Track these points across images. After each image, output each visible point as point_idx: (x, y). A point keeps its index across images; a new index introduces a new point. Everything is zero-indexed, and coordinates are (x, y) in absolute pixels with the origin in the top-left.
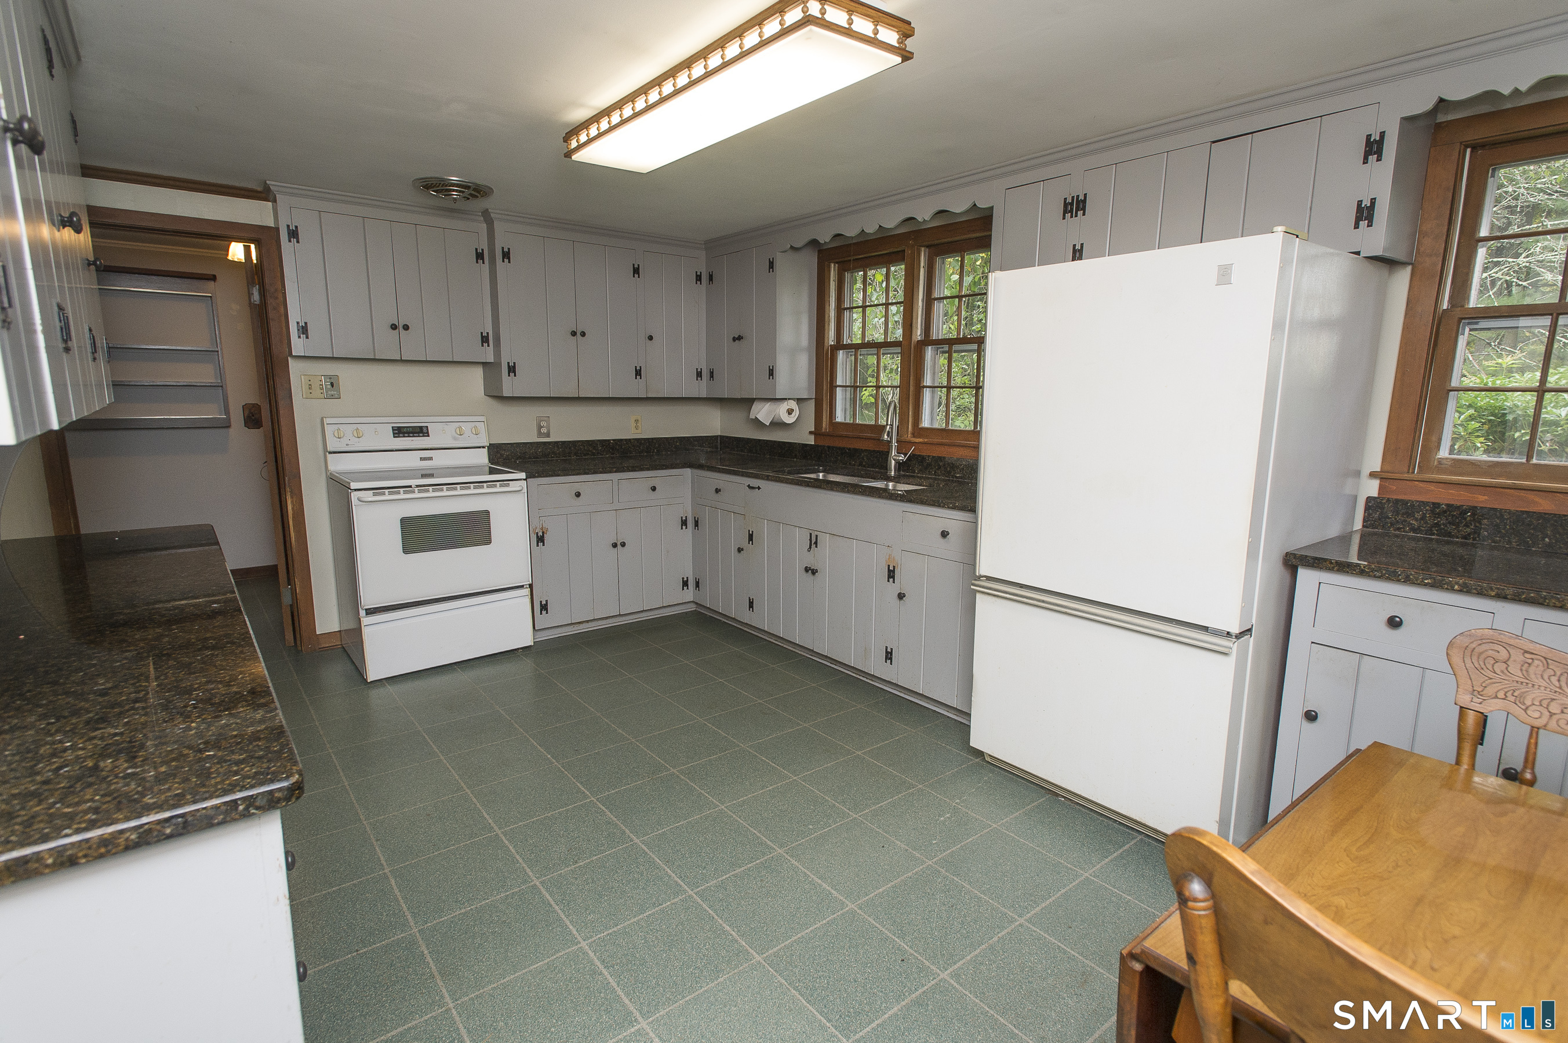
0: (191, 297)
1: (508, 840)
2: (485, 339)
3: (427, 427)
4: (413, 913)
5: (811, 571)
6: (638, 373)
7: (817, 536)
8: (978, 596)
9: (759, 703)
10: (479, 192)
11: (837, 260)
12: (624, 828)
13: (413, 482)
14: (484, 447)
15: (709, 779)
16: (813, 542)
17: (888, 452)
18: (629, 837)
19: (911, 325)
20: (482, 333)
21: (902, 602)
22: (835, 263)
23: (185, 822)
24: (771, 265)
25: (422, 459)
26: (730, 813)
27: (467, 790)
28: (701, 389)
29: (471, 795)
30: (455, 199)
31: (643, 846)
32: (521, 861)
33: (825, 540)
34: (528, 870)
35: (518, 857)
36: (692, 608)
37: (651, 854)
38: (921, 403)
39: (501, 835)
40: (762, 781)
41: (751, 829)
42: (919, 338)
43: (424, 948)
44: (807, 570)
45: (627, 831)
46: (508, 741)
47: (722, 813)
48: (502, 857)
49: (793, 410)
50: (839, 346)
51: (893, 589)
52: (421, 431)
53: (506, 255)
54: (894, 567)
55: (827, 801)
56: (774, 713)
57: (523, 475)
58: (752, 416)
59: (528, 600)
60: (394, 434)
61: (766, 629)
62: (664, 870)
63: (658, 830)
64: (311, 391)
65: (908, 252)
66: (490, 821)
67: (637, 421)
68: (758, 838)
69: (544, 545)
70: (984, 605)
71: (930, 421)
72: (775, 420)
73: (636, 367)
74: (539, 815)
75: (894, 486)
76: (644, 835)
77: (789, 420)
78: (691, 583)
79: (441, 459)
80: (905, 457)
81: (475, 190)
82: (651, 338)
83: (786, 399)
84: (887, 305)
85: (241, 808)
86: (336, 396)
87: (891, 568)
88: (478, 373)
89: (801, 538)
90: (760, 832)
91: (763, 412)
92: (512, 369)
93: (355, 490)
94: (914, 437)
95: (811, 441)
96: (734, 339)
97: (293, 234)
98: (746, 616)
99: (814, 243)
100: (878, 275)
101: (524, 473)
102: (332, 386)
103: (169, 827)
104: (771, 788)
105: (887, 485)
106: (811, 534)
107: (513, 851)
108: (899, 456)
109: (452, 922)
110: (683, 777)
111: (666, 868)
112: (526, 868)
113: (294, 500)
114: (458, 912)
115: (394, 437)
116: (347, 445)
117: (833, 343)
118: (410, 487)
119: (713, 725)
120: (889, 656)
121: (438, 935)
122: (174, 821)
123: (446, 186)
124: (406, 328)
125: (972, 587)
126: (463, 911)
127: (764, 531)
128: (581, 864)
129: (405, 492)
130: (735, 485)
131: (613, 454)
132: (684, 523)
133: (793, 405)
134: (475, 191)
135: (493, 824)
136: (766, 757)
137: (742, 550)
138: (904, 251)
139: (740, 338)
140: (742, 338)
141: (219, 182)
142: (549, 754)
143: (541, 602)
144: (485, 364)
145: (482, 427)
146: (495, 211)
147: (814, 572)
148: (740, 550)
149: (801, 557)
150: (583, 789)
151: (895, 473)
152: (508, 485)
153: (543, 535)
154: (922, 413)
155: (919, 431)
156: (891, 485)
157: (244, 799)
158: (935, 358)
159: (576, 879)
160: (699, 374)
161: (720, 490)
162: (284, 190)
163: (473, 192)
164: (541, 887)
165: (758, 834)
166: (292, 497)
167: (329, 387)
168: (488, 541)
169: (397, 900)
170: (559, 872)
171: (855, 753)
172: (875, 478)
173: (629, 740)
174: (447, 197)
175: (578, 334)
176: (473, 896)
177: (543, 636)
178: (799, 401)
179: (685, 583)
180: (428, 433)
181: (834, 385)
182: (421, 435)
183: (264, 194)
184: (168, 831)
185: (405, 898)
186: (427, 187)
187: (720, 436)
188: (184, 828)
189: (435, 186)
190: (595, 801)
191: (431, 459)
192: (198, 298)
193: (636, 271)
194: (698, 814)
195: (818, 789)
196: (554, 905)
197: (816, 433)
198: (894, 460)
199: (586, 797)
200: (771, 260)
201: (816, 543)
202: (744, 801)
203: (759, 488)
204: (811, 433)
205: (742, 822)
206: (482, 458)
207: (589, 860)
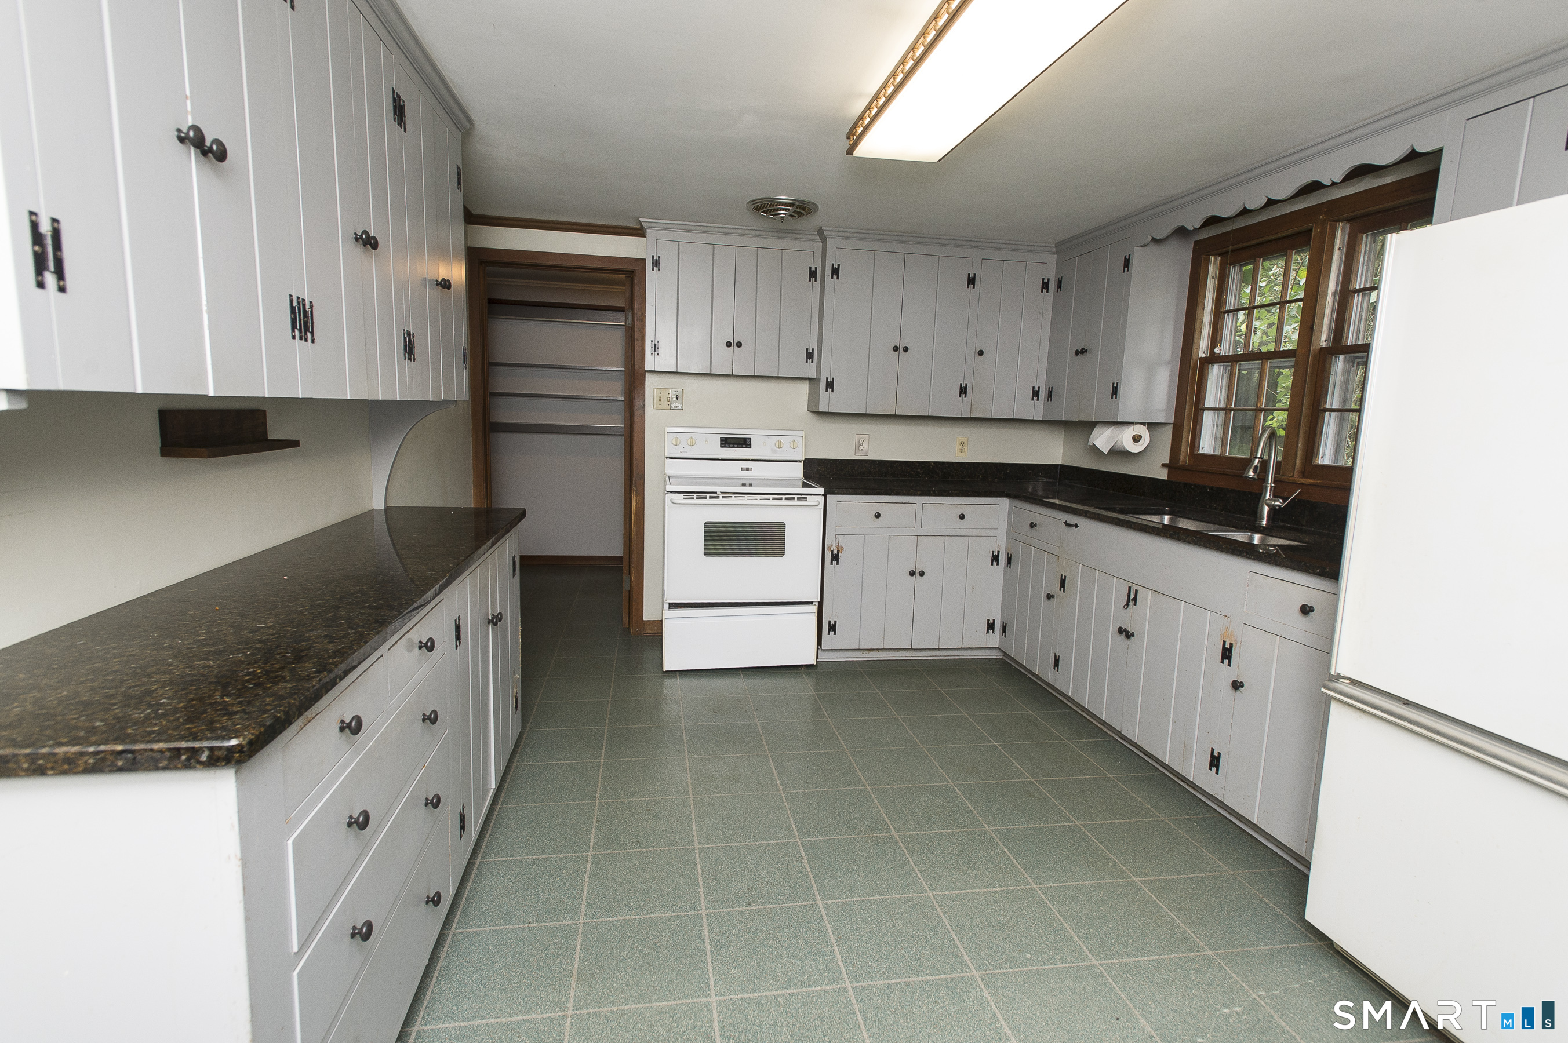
0: (611, 326)
1: (700, 858)
2: (810, 356)
3: (750, 439)
4: (589, 903)
5: (1126, 633)
6: (963, 391)
7: (1136, 591)
8: (1334, 706)
9: (1029, 782)
10: (804, 209)
11: (1220, 251)
12: (813, 883)
13: (719, 489)
14: (800, 462)
15: (929, 855)
16: (1131, 598)
17: (1261, 494)
18: (814, 895)
19: (1312, 328)
20: (807, 349)
21: (1238, 693)
22: (1216, 255)
23: (134, 759)
24: (1127, 263)
25: (743, 469)
26: (936, 905)
27: (691, 796)
28: (1037, 410)
29: (692, 801)
30: (782, 218)
31: (823, 911)
32: (701, 883)
33: (1146, 598)
34: (702, 897)
35: (700, 879)
36: (995, 655)
37: (827, 922)
38: (1318, 432)
39: (697, 851)
40: (992, 877)
41: (952, 933)
42: (1324, 344)
43: (578, 943)
44: (1121, 631)
45: (815, 888)
46: (749, 756)
47: (926, 901)
48: (687, 874)
49: (1141, 437)
50: (1213, 359)
51: (1226, 674)
52: (744, 443)
53: (835, 271)
54: (1231, 645)
55: (1064, 929)
56: (1044, 798)
57: (821, 491)
58: (1090, 443)
59: (814, 618)
60: (721, 444)
61: (1070, 695)
62: (832, 947)
63: (847, 897)
64: (660, 402)
65: (1316, 231)
66: (695, 833)
67: (962, 443)
68: (956, 946)
69: (837, 564)
70: (1339, 718)
71: (1332, 457)
72: (1118, 447)
73: (961, 384)
74: (740, 842)
75: (1262, 540)
76: (830, 898)
77: (1135, 448)
78: (998, 627)
79: (760, 470)
80: (1284, 502)
81: (799, 207)
82: (981, 353)
83: (1132, 423)
84: (1282, 303)
85: (184, 757)
86: (680, 408)
87: (1228, 646)
88: (805, 387)
89: (1117, 593)
90: (961, 940)
91: (1103, 439)
92: (830, 385)
93: (671, 492)
94: (1304, 476)
95: (1163, 475)
96: (1077, 353)
97: (656, 263)
98: (1050, 676)
99: (1181, 232)
100: (1276, 268)
101: (823, 489)
102: (677, 399)
103: (120, 759)
104: (999, 889)
105: (1251, 538)
106: (1130, 588)
107: (699, 871)
108: (1275, 501)
109: (613, 925)
110: (901, 844)
111: (835, 944)
112: (702, 893)
113: (638, 498)
114: (623, 918)
115: (721, 447)
116: (681, 452)
117: (1204, 356)
118: (716, 493)
119: (963, 793)
120: (1215, 761)
121: (596, 935)
122: (124, 755)
123: (773, 206)
124: (739, 345)
125: (1323, 690)
126: (628, 917)
127: (1078, 578)
128: (754, 908)
129: (711, 498)
130: (1051, 520)
131: (933, 477)
132: (995, 558)
133: (1142, 431)
134: (801, 209)
135: (695, 838)
136: (1010, 850)
137: (1053, 596)
138: (1311, 230)
139: (1083, 351)
140: (1086, 351)
141: (607, 223)
142: (780, 780)
143: (830, 622)
144: (810, 379)
145: (800, 441)
146: (828, 229)
147: (1129, 635)
148: (1049, 597)
149: (1116, 616)
150: (793, 826)
151: (1268, 521)
152: (806, 499)
153: (838, 553)
154: (1319, 445)
155: (1311, 468)
156: (1257, 538)
157: (187, 749)
158: (1349, 372)
159: (741, 923)
160: (1036, 394)
161: (1035, 525)
162: (652, 225)
163: (797, 210)
164: (705, 920)
165: (958, 942)
166: (636, 496)
167: (675, 399)
168: (781, 553)
169: (583, 886)
170: (728, 910)
171: (1130, 877)
172: (1238, 528)
173: (864, 785)
174: (775, 217)
175: (901, 349)
176: (643, 905)
177: (825, 657)
178: (1151, 426)
179: (991, 626)
180: (750, 445)
181: (1201, 407)
182: (744, 446)
183: (639, 232)
184: (120, 763)
185: (590, 886)
186: (758, 209)
187: (1061, 465)
188: (133, 764)
189: (765, 207)
190: (799, 843)
191: (751, 469)
192: (616, 327)
193: (971, 281)
194: (898, 894)
195: (1059, 911)
196: (707, 944)
197: (1170, 466)
198: (1268, 505)
199: (792, 836)
200: (1127, 257)
201: (1135, 599)
202: (958, 895)
203: (1076, 526)
204: (1164, 465)
205: (944, 920)
206: (797, 471)
207: (762, 907)
